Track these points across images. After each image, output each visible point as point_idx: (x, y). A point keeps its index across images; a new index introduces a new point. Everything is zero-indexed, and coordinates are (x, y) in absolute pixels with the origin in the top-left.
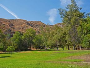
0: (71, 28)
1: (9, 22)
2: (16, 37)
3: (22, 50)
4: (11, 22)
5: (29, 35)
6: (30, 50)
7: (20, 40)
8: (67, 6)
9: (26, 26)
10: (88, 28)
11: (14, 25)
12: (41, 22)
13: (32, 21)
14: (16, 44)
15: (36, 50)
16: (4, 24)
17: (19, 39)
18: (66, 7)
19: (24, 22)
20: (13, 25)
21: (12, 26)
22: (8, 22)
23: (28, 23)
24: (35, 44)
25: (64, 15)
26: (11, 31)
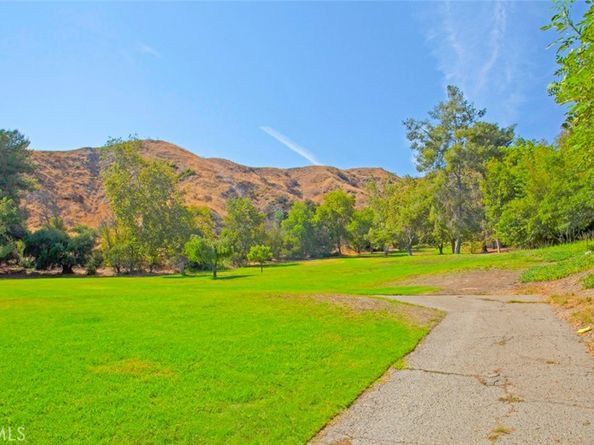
0: (443, 180)
1: (287, 174)
2: (296, 218)
3: (313, 257)
4: (293, 177)
5: (333, 212)
6: (338, 255)
7: (308, 227)
8: (433, 110)
9: (334, 186)
10: (514, 178)
11: (299, 182)
12: (382, 169)
13: (353, 170)
14: (295, 240)
15: (356, 254)
16: (271, 182)
17: (305, 224)
18: (430, 113)
19: (329, 174)
20: (296, 184)
21: (296, 188)
22: (284, 177)
23: (342, 177)
24: (352, 239)
25: (422, 141)
26: (285, 200)
